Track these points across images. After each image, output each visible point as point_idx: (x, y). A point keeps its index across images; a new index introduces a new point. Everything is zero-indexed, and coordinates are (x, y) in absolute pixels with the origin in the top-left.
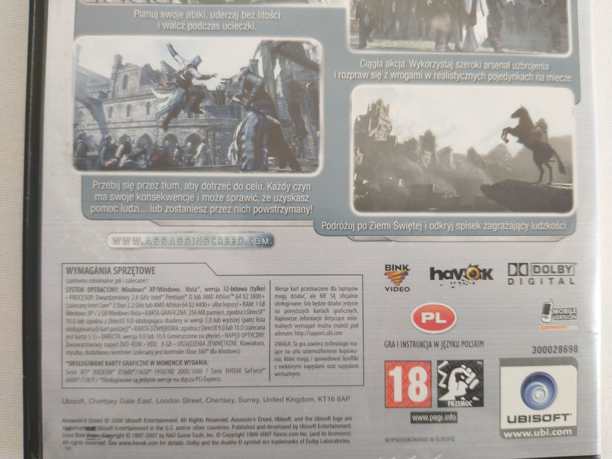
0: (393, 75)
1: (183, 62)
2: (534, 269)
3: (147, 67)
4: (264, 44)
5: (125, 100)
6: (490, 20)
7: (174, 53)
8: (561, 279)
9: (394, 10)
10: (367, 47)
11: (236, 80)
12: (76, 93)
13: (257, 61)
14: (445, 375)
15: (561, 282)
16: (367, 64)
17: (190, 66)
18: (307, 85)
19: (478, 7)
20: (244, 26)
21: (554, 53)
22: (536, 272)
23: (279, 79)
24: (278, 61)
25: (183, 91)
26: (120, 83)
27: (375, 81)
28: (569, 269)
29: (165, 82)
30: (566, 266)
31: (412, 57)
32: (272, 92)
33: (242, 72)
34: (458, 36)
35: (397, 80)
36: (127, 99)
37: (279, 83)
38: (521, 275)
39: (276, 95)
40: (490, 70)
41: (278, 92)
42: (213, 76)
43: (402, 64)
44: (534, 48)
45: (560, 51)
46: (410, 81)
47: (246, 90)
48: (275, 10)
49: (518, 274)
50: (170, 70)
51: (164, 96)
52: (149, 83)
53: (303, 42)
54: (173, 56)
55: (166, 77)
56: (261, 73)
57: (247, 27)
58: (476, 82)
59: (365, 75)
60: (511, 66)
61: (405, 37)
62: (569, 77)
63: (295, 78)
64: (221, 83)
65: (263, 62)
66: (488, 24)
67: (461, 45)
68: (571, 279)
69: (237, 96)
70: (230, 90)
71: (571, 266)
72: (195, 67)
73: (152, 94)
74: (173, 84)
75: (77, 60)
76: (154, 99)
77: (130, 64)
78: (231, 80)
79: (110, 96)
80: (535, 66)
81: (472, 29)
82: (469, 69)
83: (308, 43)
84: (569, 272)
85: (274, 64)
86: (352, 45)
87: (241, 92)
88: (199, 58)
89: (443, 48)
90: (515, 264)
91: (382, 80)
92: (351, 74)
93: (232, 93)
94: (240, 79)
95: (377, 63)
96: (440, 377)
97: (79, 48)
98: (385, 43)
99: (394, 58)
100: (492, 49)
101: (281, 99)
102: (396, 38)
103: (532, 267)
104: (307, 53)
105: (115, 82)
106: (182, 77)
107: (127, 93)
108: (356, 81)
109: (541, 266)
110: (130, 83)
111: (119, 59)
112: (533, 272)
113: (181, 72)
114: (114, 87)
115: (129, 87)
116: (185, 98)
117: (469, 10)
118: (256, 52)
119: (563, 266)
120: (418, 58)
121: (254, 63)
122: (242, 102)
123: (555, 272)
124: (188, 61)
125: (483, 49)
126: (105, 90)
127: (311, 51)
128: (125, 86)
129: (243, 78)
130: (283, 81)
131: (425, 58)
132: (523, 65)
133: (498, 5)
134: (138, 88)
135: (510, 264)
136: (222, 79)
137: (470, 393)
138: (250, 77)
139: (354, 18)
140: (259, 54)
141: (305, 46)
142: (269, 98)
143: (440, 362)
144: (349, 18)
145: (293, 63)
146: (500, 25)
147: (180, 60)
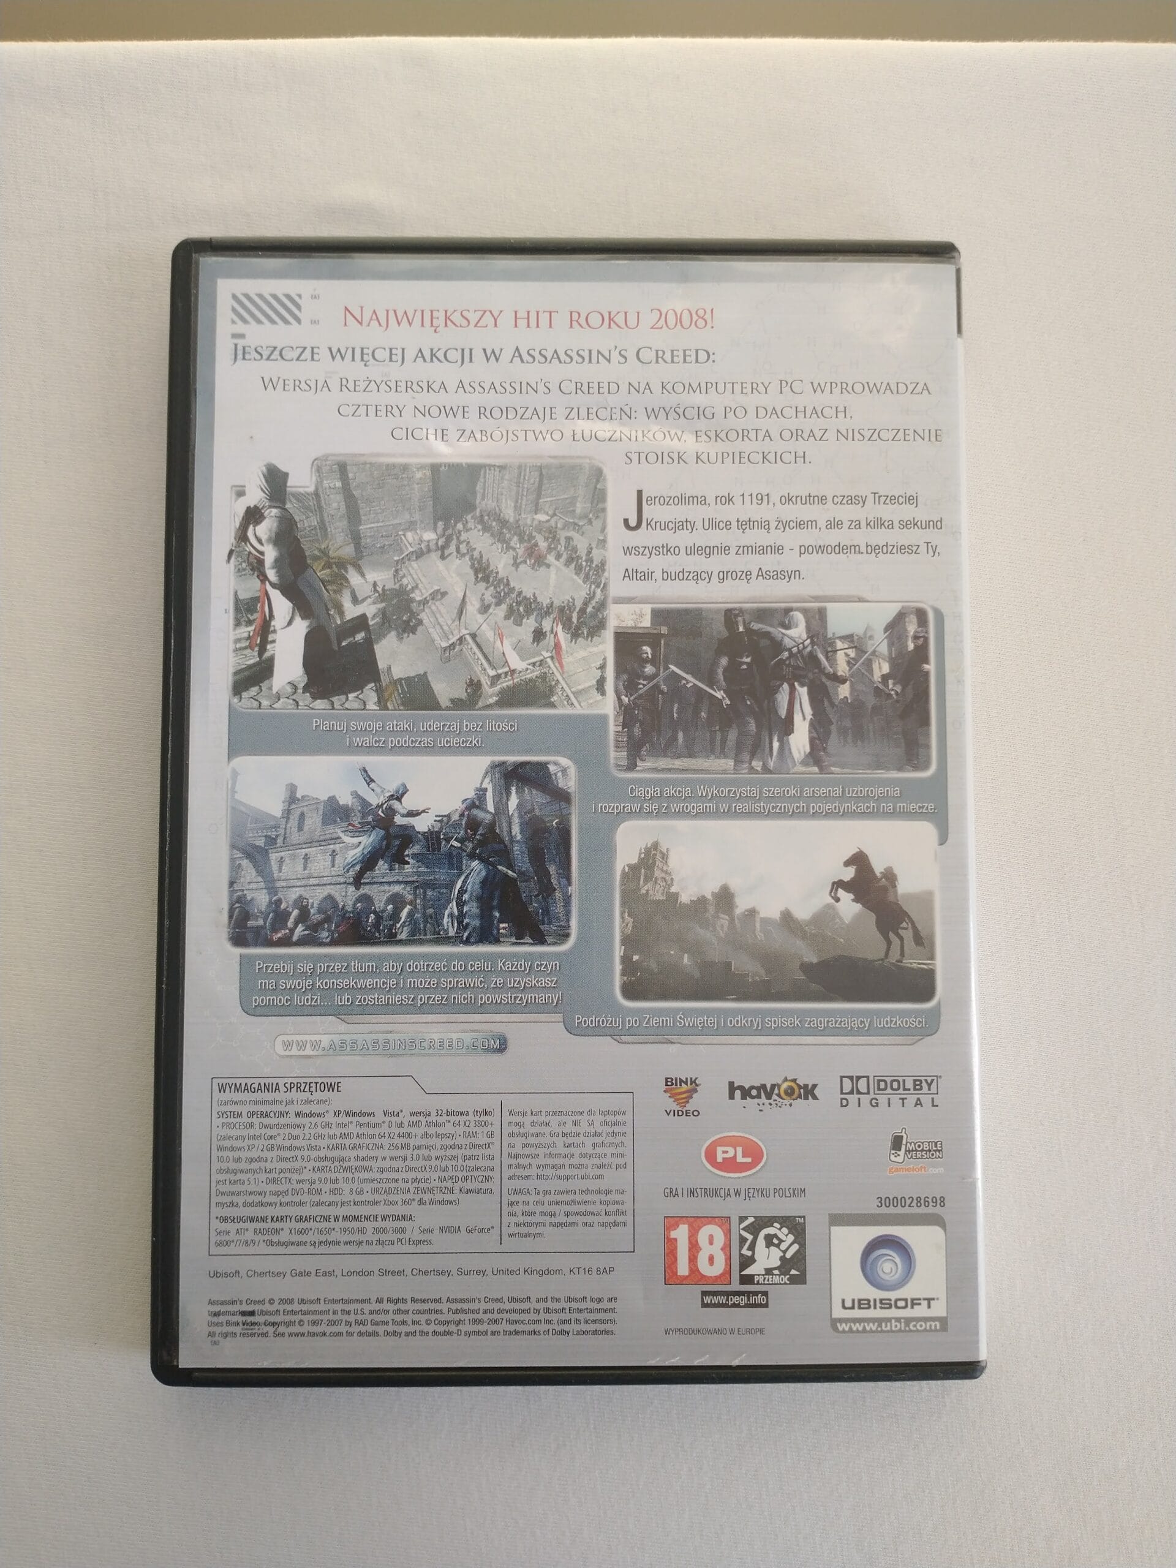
0: (674, 807)
1: (382, 791)
2: (879, 1085)
3: (332, 800)
4: (494, 766)
5: (300, 846)
6: (813, 725)
7: (370, 781)
8: (919, 1099)
9: (675, 715)
10: (637, 768)
11: (456, 817)
12: (232, 838)
13: (486, 790)
14: (750, 1237)
15: (918, 1103)
16: (639, 792)
17: (391, 797)
18: (554, 823)
19: (797, 707)
20: (467, 741)
21: (909, 771)
22: (879, 1089)
23: (516, 815)
24: (513, 789)
25: (382, 832)
26: (293, 823)
27: (649, 815)
28: (929, 1085)
29: (356, 820)
30: (926, 1081)
31: (702, 782)
32: (505, 833)
33: (465, 805)
34: (767, 750)
35: (680, 814)
36: (304, 846)
37: (516, 821)
38: (859, 1092)
39: (511, 837)
40: (813, 798)
41: (513, 833)
42: (424, 811)
43: (687, 791)
44: (879, 765)
45: (916, 768)
46: (697, 816)
47: (469, 831)
48: (511, 718)
49: (855, 1092)
50: (364, 803)
51: (356, 840)
52: (335, 822)
53: (548, 763)
54: (368, 784)
55: (358, 814)
56: (491, 807)
57: (471, 742)
58: (793, 815)
59: (636, 807)
60: (843, 791)
61: (691, 755)
62: (931, 806)
63: (537, 812)
64: (435, 821)
65: (494, 791)
66: (810, 732)
67: (771, 764)
68: (933, 1099)
69: (456, 840)
70: (447, 830)
71: (933, 1080)
72: (399, 799)
73: (339, 838)
74: (368, 823)
75: (234, 792)
76: (341, 845)
77: (308, 796)
78: (448, 816)
79: (280, 841)
80: (878, 791)
81: (788, 739)
82: (782, 798)
83: (555, 764)
84: (929, 1089)
85: (508, 794)
86: (617, 766)
87: (462, 832)
88: (404, 786)
89: (745, 769)
90: (851, 1078)
91: (658, 815)
92: (616, 806)
93: (451, 835)
94: (462, 815)
95: (651, 790)
96: (743, 1240)
97: (235, 774)
98: (663, 763)
99: (675, 783)
100: (816, 769)
101: (517, 842)
102: (679, 756)
103: (876, 1081)
104: (554, 777)
105: (287, 822)
106: (380, 812)
107: (303, 838)
108: (623, 816)
109: (888, 1080)
110: (308, 822)
111: (292, 789)
112: (876, 1089)
113: (379, 806)
114: (285, 829)
115: (306, 828)
116: (385, 842)
117: (783, 713)
118: (484, 777)
119: (921, 1081)
120: (709, 783)
121: (481, 793)
122: (463, 847)
123: (909, 1090)
124: (389, 791)
125: (803, 769)
126: (273, 834)
127: (560, 774)
128: (300, 828)
129: (466, 813)
130: (521, 817)
131: (719, 783)
132: (861, 790)
133: (826, 703)
134: (319, 830)
135: (842, 1077)
136: (436, 816)
137: (785, 1265)
138: (475, 812)
139: (620, 729)
140: (487, 780)
141: (552, 768)
142: (502, 842)
143: (742, 1219)
144: (612, 728)
145: (534, 792)
146: (828, 733)
147: (378, 790)
